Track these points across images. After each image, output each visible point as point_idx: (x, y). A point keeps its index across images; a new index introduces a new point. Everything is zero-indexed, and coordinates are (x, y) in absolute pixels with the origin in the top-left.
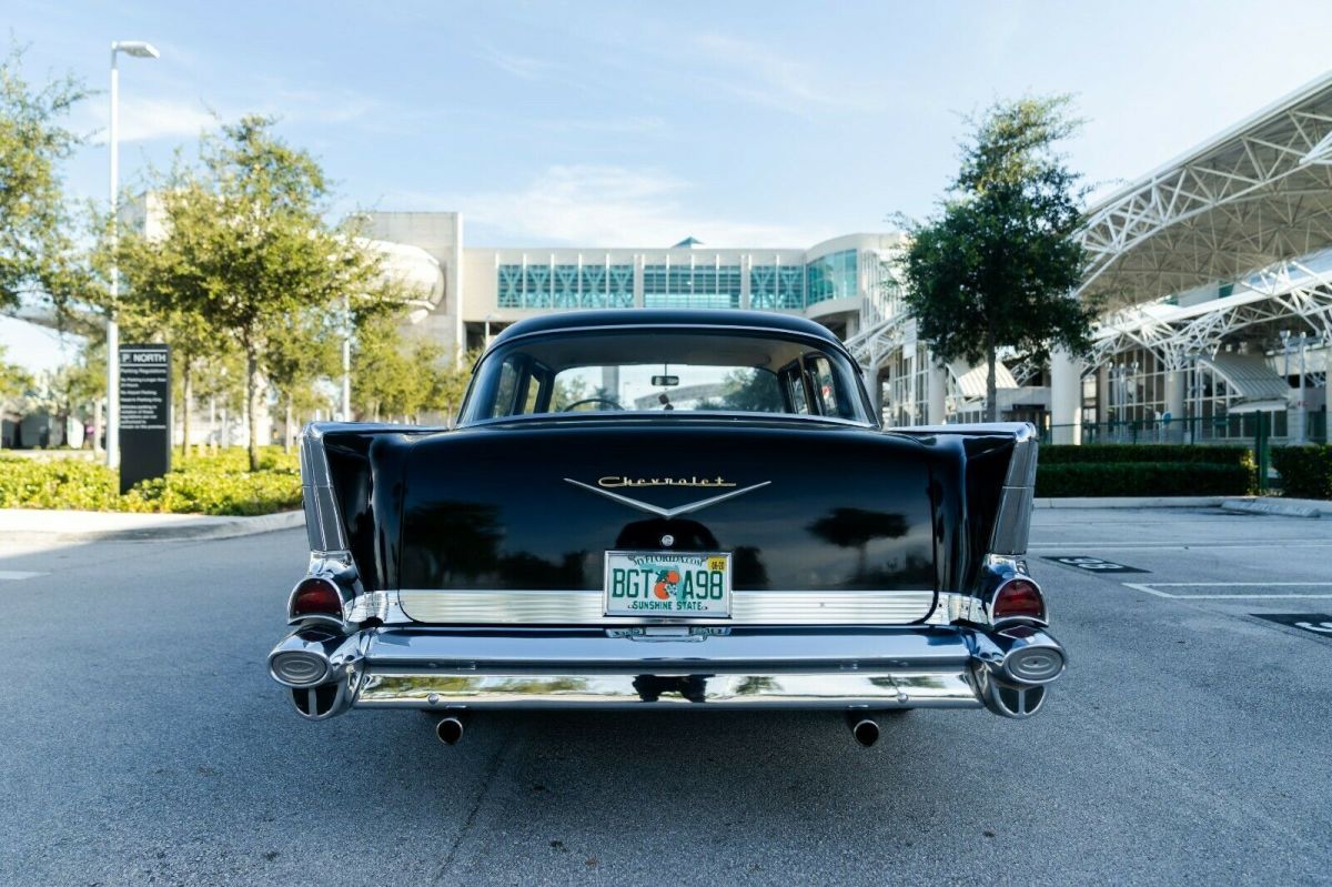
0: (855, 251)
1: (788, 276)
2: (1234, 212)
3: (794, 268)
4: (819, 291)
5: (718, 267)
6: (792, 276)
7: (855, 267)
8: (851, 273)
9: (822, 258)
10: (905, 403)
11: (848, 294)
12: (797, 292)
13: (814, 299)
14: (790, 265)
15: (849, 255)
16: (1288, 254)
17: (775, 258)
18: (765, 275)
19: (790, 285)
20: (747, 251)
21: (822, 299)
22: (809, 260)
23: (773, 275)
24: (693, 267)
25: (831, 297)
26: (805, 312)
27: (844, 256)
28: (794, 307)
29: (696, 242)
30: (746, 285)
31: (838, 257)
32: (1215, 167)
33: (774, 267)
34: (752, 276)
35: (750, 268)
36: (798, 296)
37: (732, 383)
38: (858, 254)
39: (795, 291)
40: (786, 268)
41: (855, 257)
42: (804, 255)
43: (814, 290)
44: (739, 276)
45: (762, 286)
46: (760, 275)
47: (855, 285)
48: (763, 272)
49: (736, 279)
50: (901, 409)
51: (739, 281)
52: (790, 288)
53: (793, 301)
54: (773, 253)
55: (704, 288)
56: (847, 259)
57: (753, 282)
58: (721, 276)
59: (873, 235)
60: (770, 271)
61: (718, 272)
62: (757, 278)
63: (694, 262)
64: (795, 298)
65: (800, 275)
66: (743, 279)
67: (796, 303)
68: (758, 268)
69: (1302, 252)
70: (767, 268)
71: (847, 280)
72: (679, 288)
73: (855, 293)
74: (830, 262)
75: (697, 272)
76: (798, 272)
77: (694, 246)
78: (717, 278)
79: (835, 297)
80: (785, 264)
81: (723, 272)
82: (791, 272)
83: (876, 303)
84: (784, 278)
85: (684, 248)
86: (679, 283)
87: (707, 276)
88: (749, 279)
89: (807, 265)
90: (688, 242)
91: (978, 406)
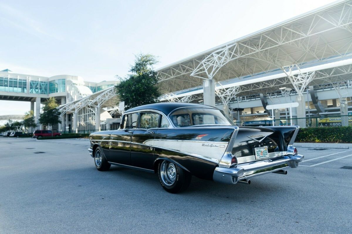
0: (65, 79)
1: (43, 84)
2: (164, 82)
3: (45, 82)
4: (53, 90)
5: (18, 80)
6: (44, 84)
7: (65, 84)
8: (63, 85)
9: (54, 80)
10: (81, 122)
11: (62, 91)
12: (46, 89)
13: (51, 92)
14: (44, 81)
15: (63, 80)
16: (171, 91)
17: (39, 79)
18: (35, 84)
19: (43, 87)
20: (29, 76)
21: (54, 92)
22: (50, 80)
23: (37, 84)
24: (9, 79)
25: (57, 92)
26: (48, 95)
27: (61, 81)
28: (44, 94)
29: (10, 71)
30: (28, 86)
31: (60, 81)
32: (163, 72)
33: (38, 81)
34: (30, 83)
35: (30, 81)
36: (46, 91)
37: (28, 115)
38: (66, 80)
39: (45, 89)
40: (42, 82)
41: (65, 81)
42: (48, 79)
43: (51, 89)
44: (26, 83)
45: (34, 86)
46: (33, 83)
47: (65, 89)
48: (34, 82)
49: (25, 84)
50: (80, 124)
51: (26, 84)
52: (43, 88)
53: (44, 92)
54: (38, 77)
55: (13, 85)
56: (62, 81)
57: (31, 85)
58: (19, 82)
59: (70, 76)
60: (37, 83)
61: (18, 81)
62: (32, 84)
63: (9, 77)
64: (45, 91)
65: (46, 85)
66: (27, 84)
67: (45, 93)
68: (33, 81)
69: (174, 91)
70: (35, 81)
71: (62, 87)
72: (3, 85)
73: (64, 91)
74: (57, 82)
75: (10, 80)
76: (46, 83)
77: (9, 72)
78: (18, 83)
79: (58, 92)
80: (41, 81)
81: (20, 81)
82: (43, 83)
83: (71, 94)
84: (41, 85)
85: (5, 72)
86: (3, 83)
87: (23, 83)
88: (30, 84)
89: (49, 82)
90: (7, 70)
91: (104, 123)
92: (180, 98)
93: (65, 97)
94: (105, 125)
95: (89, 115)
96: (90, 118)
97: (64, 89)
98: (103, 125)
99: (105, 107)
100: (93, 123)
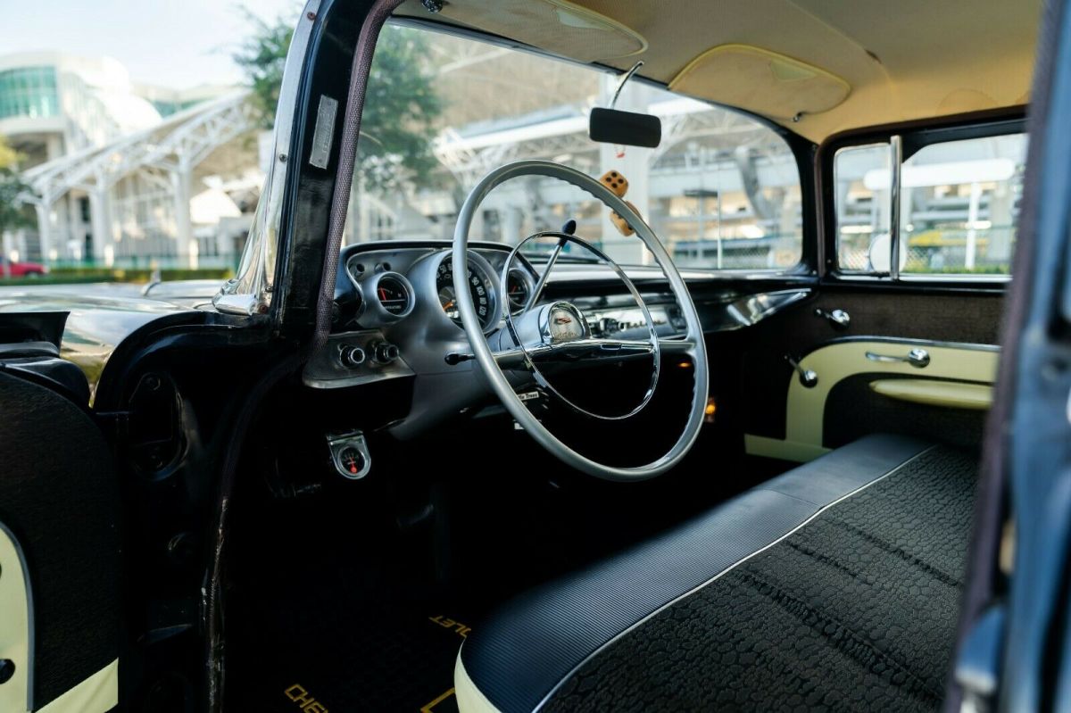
0: (52, 68)
4: (12, 105)
7: (54, 86)
8: (50, 91)
11: (49, 113)
15: (48, 72)
25: (28, 113)
27: (40, 73)
38: (57, 72)
41: (54, 75)
47: (56, 107)
71: (46, 97)
73: (57, 113)
79: (33, 114)
83: (84, 125)
91: (208, 232)
92: (477, 151)
93: (60, 136)
94: (215, 238)
95: (156, 203)
96: (159, 212)
97: (56, 105)
98: (206, 240)
99: (211, 173)
100: (172, 228)
